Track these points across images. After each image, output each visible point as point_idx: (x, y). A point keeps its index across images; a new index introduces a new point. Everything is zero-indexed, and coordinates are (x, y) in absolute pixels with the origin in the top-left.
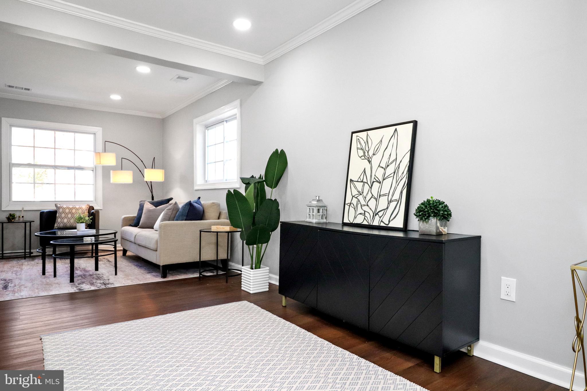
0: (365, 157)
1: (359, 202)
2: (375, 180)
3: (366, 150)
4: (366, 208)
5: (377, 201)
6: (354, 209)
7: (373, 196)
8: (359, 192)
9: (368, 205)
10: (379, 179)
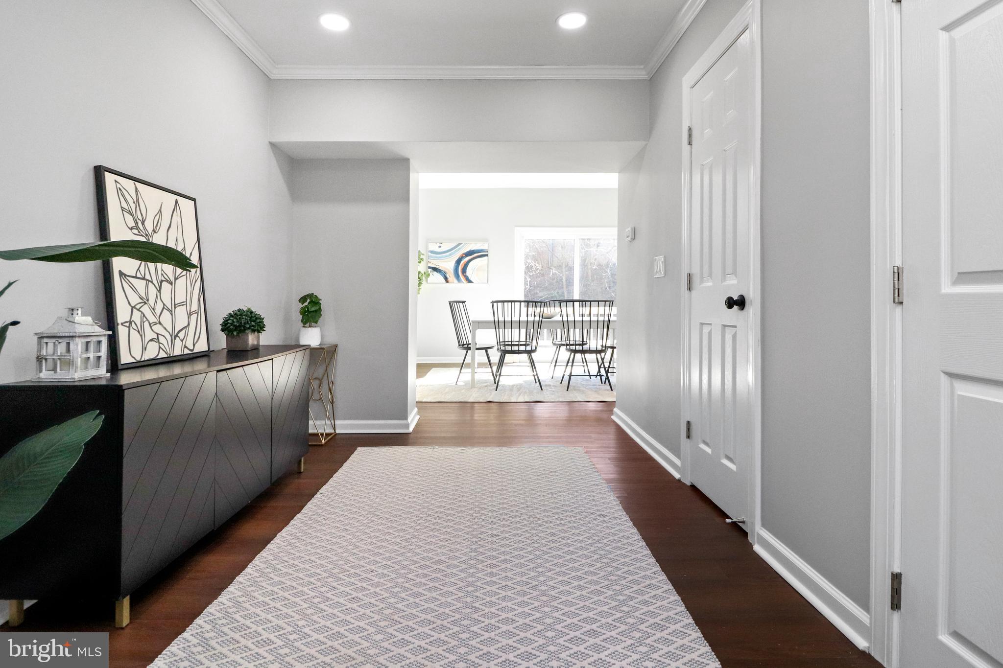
0: (139, 232)
1: (144, 318)
2: (163, 279)
3: (139, 219)
4: (158, 328)
5: (172, 314)
6: (139, 332)
7: (165, 307)
8: (143, 300)
9: (160, 323)
10: (168, 277)
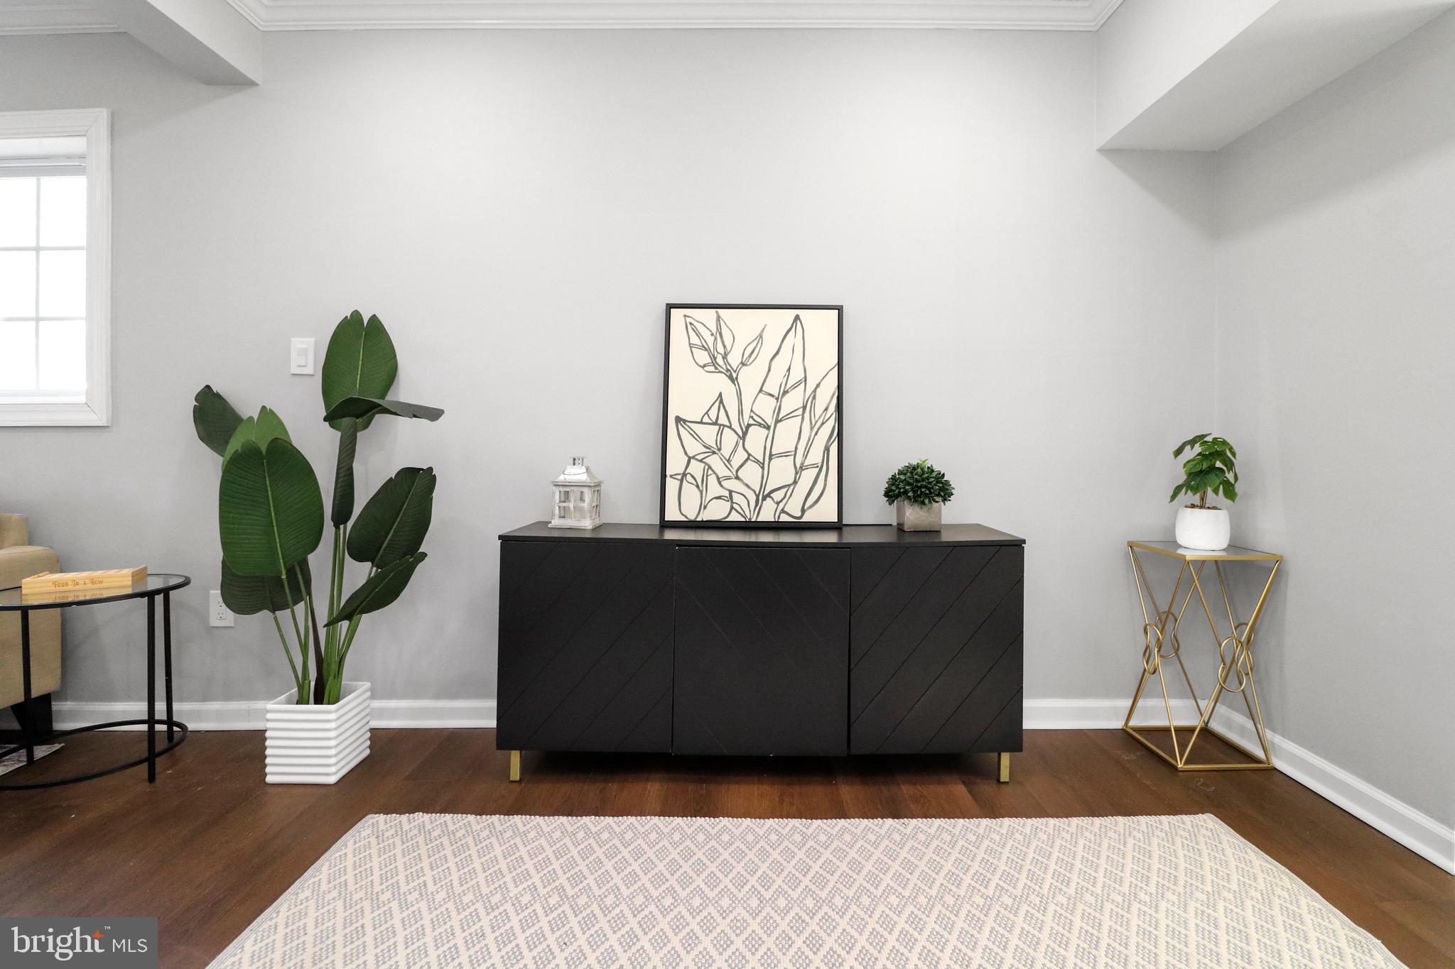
0: (716, 368)
1: (710, 470)
2: (751, 422)
3: (718, 353)
4: (733, 484)
5: (763, 468)
6: (697, 486)
7: (751, 457)
8: (709, 448)
9: (737, 478)
10: (763, 420)
